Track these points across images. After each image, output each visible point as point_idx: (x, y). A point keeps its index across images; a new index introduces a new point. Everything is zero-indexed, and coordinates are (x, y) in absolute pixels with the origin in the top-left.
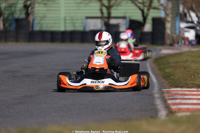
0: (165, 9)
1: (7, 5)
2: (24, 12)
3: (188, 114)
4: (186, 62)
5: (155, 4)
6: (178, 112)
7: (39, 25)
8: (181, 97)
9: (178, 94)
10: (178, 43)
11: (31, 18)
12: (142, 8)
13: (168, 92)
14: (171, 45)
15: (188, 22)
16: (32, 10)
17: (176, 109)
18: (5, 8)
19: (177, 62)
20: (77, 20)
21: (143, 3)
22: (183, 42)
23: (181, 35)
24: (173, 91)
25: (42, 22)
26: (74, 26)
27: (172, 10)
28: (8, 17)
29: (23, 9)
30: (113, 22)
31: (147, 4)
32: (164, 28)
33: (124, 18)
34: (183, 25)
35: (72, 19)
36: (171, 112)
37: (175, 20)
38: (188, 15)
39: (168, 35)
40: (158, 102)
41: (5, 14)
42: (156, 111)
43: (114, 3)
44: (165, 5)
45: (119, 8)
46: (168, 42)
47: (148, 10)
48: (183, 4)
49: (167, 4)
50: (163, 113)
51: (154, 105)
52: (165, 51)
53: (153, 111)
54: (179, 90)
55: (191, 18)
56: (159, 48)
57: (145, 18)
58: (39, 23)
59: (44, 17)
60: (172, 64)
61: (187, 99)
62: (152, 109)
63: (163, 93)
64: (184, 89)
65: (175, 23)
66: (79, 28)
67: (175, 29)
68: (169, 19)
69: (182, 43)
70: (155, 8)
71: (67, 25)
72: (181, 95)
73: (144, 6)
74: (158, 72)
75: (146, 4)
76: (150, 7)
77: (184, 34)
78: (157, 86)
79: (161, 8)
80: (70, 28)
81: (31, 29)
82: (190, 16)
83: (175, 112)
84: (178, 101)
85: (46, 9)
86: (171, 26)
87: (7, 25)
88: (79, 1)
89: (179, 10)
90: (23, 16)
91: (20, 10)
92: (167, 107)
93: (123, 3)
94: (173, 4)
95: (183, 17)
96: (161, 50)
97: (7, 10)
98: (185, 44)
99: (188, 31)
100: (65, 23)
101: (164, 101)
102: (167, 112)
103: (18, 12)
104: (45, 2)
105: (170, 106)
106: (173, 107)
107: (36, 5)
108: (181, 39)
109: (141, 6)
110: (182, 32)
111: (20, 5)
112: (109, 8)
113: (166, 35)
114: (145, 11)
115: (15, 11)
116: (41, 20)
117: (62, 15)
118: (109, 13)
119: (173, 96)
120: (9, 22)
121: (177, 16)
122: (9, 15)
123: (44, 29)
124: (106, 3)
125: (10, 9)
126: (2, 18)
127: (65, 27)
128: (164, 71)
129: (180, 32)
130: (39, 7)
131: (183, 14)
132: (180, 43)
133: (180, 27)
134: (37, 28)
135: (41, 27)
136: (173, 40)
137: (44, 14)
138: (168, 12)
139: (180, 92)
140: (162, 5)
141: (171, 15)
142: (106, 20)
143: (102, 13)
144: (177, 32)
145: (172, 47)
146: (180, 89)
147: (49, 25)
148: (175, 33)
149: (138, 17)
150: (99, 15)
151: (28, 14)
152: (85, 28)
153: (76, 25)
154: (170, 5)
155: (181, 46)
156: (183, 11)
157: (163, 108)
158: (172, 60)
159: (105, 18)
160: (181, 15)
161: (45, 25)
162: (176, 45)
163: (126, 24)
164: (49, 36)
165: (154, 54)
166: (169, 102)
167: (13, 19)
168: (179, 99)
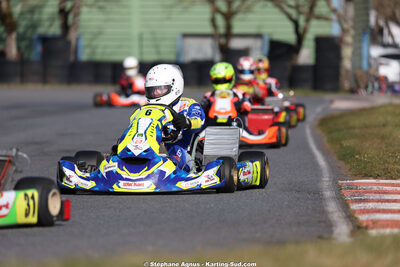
0: (341, 20)
2: (58, 23)
4: (384, 125)
5: (321, 8)
6: (373, 228)
7: (88, 51)
8: (377, 196)
9: (371, 192)
10: (366, 87)
11: (72, 36)
13: (350, 187)
14: (353, 91)
15: (385, 46)
16: (76, 19)
17: (367, 221)
18: (22, 13)
19: (366, 127)
20: (164, 39)
21: (297, 7)
22: (376, 85)
23: (372, 71)
24: (364, 184)
26: (158, 53)
28: (24, 33)
29: (57, 16)
30: (236, 44)
31: (306, 9)
32: (339, 57)
33: (258, 36)
34: (376, 52)
35: (154, 39)
36: (358, 228)
37: (360, 41)
38: (386, 32)
39: (347, 71)
40: (332, 207)
42: (329, 226)
43: (240, 6)
44: (341, 11)
45: (250, 16)
46: (347, 85)
47: (308, 20)
48: (377, 9)
50: (342, 230)
51: (324, 212)
52: (341, 104)
53: (323, 224)
54: (371, 184)
55: (392, 37)
56: (328, 96)
57: (300, 38)
58: (89, 46)
59: (100, 33)
60: (357, 131)
61: (388, 201)
62: (320, 222)
63: (340, 188)
64: (382, 181)
65: (360, 48)
67: (361, 60)
68: (349, 39)
69: (373, 86)
70: (319, 18)
71: (145, 50)
72: (376, 192)
73: (300, 13)
74: (328, 146)
75: (302, 9)
76: (311, 14)
77: (377, 70)
78: (328, 175)
79: (334, 17)
80: (150, 56)
81: (72, 58)
82: (390, 33)
83: (367, 228)
84: (370, 205)
85: (101, 16)
86: (354, 53)
88: (169, 3)
89: (368, 21)
90: (55, 30)
91: (52, 20)
92: (350, 217)
93: (258, 7)
94: (356, 9)
95: (377, 35)
96: (332, 102)
98: (380, 89)
99: (387, 64)
100: (141, 46)
101: (344, 205)
102: (351, 227)
103: (46, 23)
104: (101, 4)
105: (356, 215)
106: (363, 218)
107: (84, 10)
108: (372, 79)
109: (293, 13)
110: (374, 66)
111: (51, 8)
112: (228, 16)
113: (343, 72)
114: (302, 22)
115: (40, 20)
116: (93, 39)
117: (136, 30)
118: (229, 27)
121: (364, 33)
122: (28, 27)
123: (99, 57)
124: (222, 6)
125: (28, 16)
126: (14, 36)
127: (141, 53)
128: (341, 145)
129: (369, 65)
131: (376, 30)
132: (370, 89)
133: (369, 56)
134: (84, 55)
135: (93, 53)
136: (356, 81)
137: (99, 27)
138: (346, 26)
139: (375, 188)
140: (334, 11)
141: (352, 32)
142: (223, 41)
144: (365, 65)
145: (354, 96)
146: (374, 181)
147: (109, 50)
148: (360, 67)
149: (287, 34)
150: (209, 30)
151: (66, 27)
153: (163, 49)
154: (351, 11)
155: (372, 93)
156: (377, 23)
157: (342, 220)
158: (356, 122)
159: (221, 36)
160: (372, 31)
161: (99, 50)
162: (363, 92)
163: (262, 49)
164: (108, 72)
165: (319, 109)
166: (354, 207)
167: (35, 37)
168: (373, 201)
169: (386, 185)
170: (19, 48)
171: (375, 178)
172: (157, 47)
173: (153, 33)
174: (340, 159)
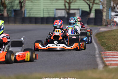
0: (103, 4)
1: (9, 2)
2: (19, 6)
3: (116, 67)
4: (115, 35)
5: (97, 1)
6: (110, 66)
7: (28, 14)
8: (112, 56)
9: (110, 55)
10: (110, 24)
11: (23, 9)
12: (89, 3)
13: (104, 54)
14: (106, 26)
15: (116, 12)
16: (24, 4)
17: (108, 64)
18: (8, 3)
19: (110, 36)
20: (50, 10)
22: (113, 24)
23: (112, 20)
24: (108, 53)
25: (30, 12)
26: (49, 14)
27: (107, 5)
28: (10, 9)
29: (19, 4)
30: (72, 12)
32: (102, 16)
33: (78, 9)
34: (113, 14)
35: (48, 10)
36: (106, 66)
37: (109, 11)
38: (116, 8)
39: (104, 20)
40: (98, 60)
41: (8, 7)
42: (97, 65)
43: (73, 1)
44: (103, 2)
45: (76, 3)
46: (104, 24)
47: (93, 5)
48: (113, 1)
49: (104, 1)
50: (101, 66)
51: (96, 61)
52: (103, 29)
53: (95, 65)
56: (99, 27)
57: (91, 10)
58: (29, 13)
59: (32, 9)
60: (107, 37)
61: (115, 58)
63: (101, 54)
64: (113, 52)
65: (109, 13)
66: (52, 15)
67: (109, 16)
68: (105, 10)
69: (112, 24)
70: (96, 4)
71: (45, 13)
72: (111, 55)
73: (90, 2)
74: (98, 42)
75: (91, 1)
76: (94, 3)
77: (114, 19)
78: (98, 50)
79: (100, 3)
80: (46, 15)
81: (23, 16)
83: (108, 66)
84: (110, 59)
85: (32, 4)
86: (106, 14)
87: (9, 14)
89: (111, 5)
90: (18, 8)
91: (17, 5)
92: (103, 62)
93: (78, 1)
94: (107, 1)
95: (113, 9)
96: (100, 29)
97: (9, 5)
99: (116, 18)
100: (44, 12)
101: (102, 59)
102: (103, 65)
103: (16, 6)
105: (105, 62)
106: (107, 63)
107: (27, 2)
108: (112, 22)
110: (112, 18)
111: (17, 2)
112: (69, 3)
113: (103, 20)
114: (91, 5)
115: (14, 5)
116: (30, 10)
117: (42, 8)
118: (70, 7)
119: (107, 56)
120: (10, 12)
121: (110, 8)
122: (10, 7)
123: (32, 16)
124: (67, 0)
125: (11, 4)
126: (6, 9)
127: (44, 15)
128: (102, 41)
129: (111, 18)
130: (28, 3)
131: (113, 7)
132: (111, 25)
133: (111, 15)
134: (27, 15)
135: (30, 15)
136: (107, 23)
137: (32, 7)
138: (104, 6)
139: (111, 54)
140: (101, 2)
141: (106, 8)
142: (68, 11)
143: (65, 6)
146: (111, 52)
147: (34, 14)
148: (108, 18)
149: (87, 9)
150: (64, 8)
151: (21, 7)
152: (55, 15)
153: (50, 13)
154: (106, 2)
155: (112, 26)
156: (113, 5)
157: (101, 63)
158: (107, 34)
159: (67, 9)
161: (32, 14)
162: (109, 26)
163: (79, 13)
164: (34, 20)
165: (96, 31)
166: (105, 59)
167: (12, 10)
168: (110, 58)
169: (115, 53)
170: (7, 13)
171: (112, 51)
172: (49, 13)
173: (47, 9)
174: (101, 46)
